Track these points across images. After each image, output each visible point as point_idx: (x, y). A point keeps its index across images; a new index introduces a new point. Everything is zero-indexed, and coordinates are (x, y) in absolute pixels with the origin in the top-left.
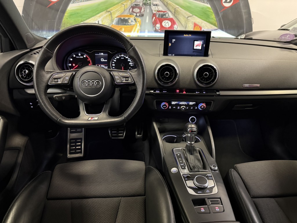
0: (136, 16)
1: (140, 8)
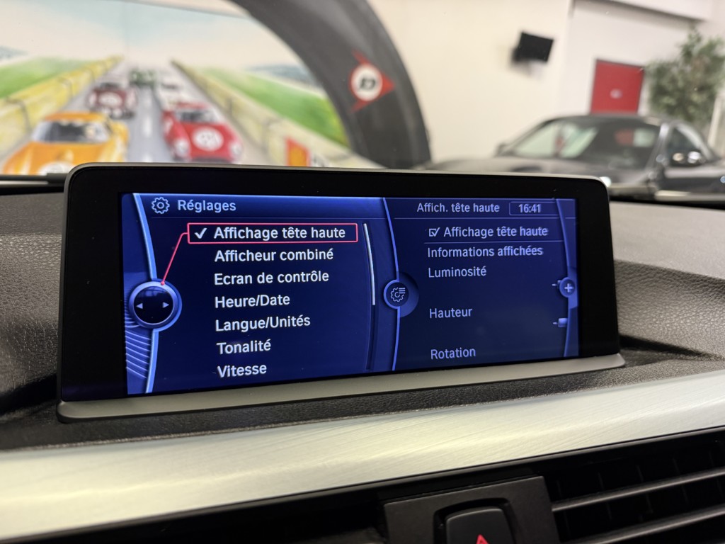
0: (112, 117)
1: (122, 95)
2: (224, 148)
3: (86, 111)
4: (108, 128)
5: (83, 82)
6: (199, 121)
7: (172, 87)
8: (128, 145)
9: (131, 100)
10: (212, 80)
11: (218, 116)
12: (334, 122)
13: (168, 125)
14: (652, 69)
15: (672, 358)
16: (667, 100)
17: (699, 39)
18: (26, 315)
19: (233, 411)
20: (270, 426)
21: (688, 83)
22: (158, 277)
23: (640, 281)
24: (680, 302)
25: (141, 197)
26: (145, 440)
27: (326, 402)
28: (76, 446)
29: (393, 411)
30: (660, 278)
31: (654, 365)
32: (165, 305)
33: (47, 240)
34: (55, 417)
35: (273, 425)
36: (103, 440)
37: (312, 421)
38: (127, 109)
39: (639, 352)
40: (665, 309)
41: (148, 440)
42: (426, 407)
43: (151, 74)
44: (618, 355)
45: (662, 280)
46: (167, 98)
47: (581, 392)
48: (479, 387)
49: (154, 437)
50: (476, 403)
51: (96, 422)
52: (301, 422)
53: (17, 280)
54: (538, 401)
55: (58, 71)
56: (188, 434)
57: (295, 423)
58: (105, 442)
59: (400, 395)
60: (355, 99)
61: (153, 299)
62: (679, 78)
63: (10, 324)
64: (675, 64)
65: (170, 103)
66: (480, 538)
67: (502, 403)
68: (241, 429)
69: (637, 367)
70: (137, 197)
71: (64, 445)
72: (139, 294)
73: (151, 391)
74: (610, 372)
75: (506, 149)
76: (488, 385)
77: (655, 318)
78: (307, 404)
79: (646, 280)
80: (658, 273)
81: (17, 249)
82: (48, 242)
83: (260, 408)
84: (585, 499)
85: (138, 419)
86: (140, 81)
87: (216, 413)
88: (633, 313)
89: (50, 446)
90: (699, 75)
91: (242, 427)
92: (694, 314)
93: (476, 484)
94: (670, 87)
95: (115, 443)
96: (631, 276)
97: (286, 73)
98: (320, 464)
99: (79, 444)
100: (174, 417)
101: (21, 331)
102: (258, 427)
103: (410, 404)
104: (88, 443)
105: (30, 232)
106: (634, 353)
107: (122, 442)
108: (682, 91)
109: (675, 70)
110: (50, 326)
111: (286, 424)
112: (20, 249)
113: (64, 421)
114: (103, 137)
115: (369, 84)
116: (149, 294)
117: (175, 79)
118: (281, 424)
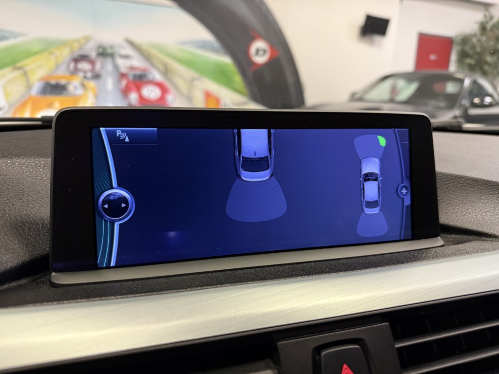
0: (85, 78)
1: (92, 63)
2: (162, 98)
3: (67, 74)
4: (83, 85)
5: (65, 54)
6: (145, 80)
7: (126, 57)
8: (96, 96)
9: (98, 66)
10: (153, 52)
11: (157, 76)
12: (238, 79)
13: (124, 83)
14: (459, 39)
15: (477, 240)
16: (469, 61)
17: (491, 18)
18: (27, 213)
19: (171, 279)
20: (197, 288)
21: (484, 49)
22: (118, 186)
23: (453, 186)
24: (482, 201)
25: (106, 130)
26: (110, 299)
27: (235, 271)
28: (63, 303)
29: (283, 278)
30: (468, 184)
31: (464, 244)
32: (123, 205)
33: (41, 161)
34: (49, 283)
35: (199, 288)
36: (81, 299)
37: (226, 285)
38: (95, 73)
39: (453, 236)
40: (472, 205)
41: (112, 299)
42: (305, 275)
43: (112, 47)
44: (439, 237)
45: (469, 185)
46: (123, 64)
47: (414, 263)
48: (342, 261)
49: (116, 297)
50: (340, 272)
51: (76, 286)
52: (219, 286)
53: (21, 189)
54: (384, 270)
55: (48, 46)
56: (140, 295)
57: (215, 286)
58: (83, 300)
59: (287, 267)
60: (253, 63)
61: (114, 201)
62: (477, 45)
63: (17, 219)
64: (475, 35)
65: (125, 68)
66: (345, 366)
67: (359, 272)
68: (177, 291)
69: (452, 246)
70: (103, 130)
71: (55, 303)
72: (104, 198)
73: (114, 265)
74: (434, 250)
75: (357, 96)
76: (348, 260)
77: (465, 211)
78: (223, 273)
79: (458, 185)
80: (466, 180)
81: (21, 168)
82: (42, 163)
83: (190, 276)
84: (418, 338)
85: (106, 285)
86: (104, 53)
87: (159, 279)
88: (449, 208)
89: (45, 303)
90: (492, 43)
91: (177, 289)
92: (492, 209)
93: (342, 328)
94: (471, 52)
95: (90, 301)
96: (447, 183)
97: (204, 46)
98: (232, 315)
99: (65, 302)
100: (130, 283)
101: (24, 224)
102: (189, 289)
103: (294, 273)
104: (71, 301)
105: (30, 156)
106: (449, 236)
107: (94, 301)
108: (479, 54)
109: (474, 40)
110: (44, 220)
111: (208, 287)
112: (23, 168)
113: (54, 286)
114: (80, 92)
115: (261, 53)
116: (112, 198)
117: (128, 51)
118: (205, 287)
